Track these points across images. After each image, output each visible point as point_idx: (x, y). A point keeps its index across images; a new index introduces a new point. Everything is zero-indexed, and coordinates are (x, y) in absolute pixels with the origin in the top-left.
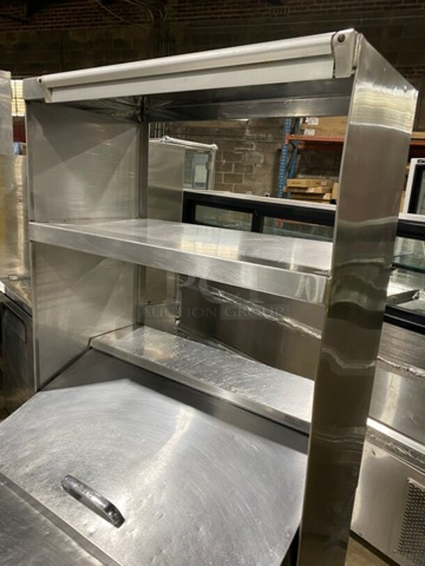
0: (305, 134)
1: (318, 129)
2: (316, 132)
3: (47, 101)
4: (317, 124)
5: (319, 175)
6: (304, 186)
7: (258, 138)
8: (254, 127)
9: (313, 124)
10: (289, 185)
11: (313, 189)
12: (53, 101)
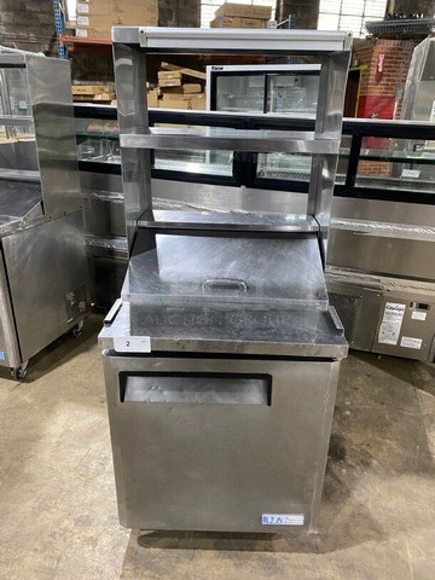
0: (77, 35)
1: (90, 29)
2: (88, 32)
3: (141, 46)
4: (88, 24)
5: (95, 80)
6: (91, 93)
7: (18, 38)
8: (10, 24)
9: (83, 24)
10: (74, 93)
11: (100, 96)
12: (149, 46)
